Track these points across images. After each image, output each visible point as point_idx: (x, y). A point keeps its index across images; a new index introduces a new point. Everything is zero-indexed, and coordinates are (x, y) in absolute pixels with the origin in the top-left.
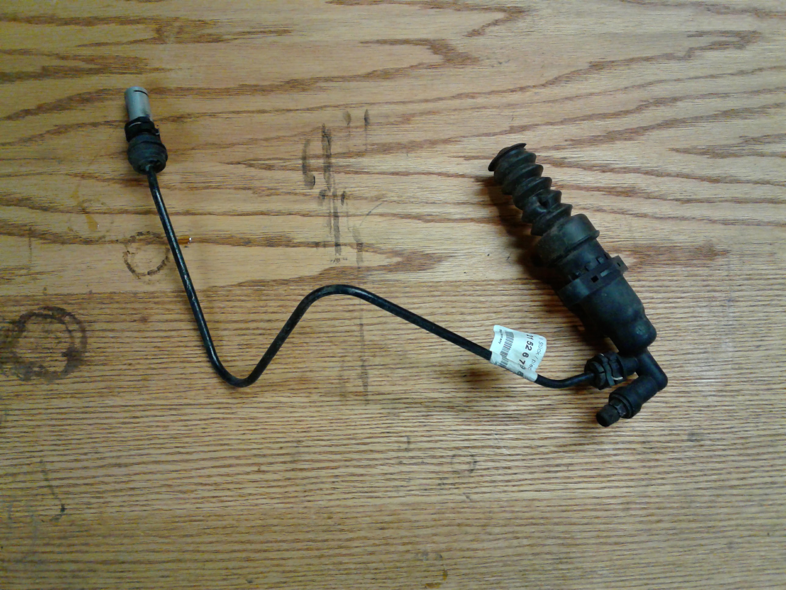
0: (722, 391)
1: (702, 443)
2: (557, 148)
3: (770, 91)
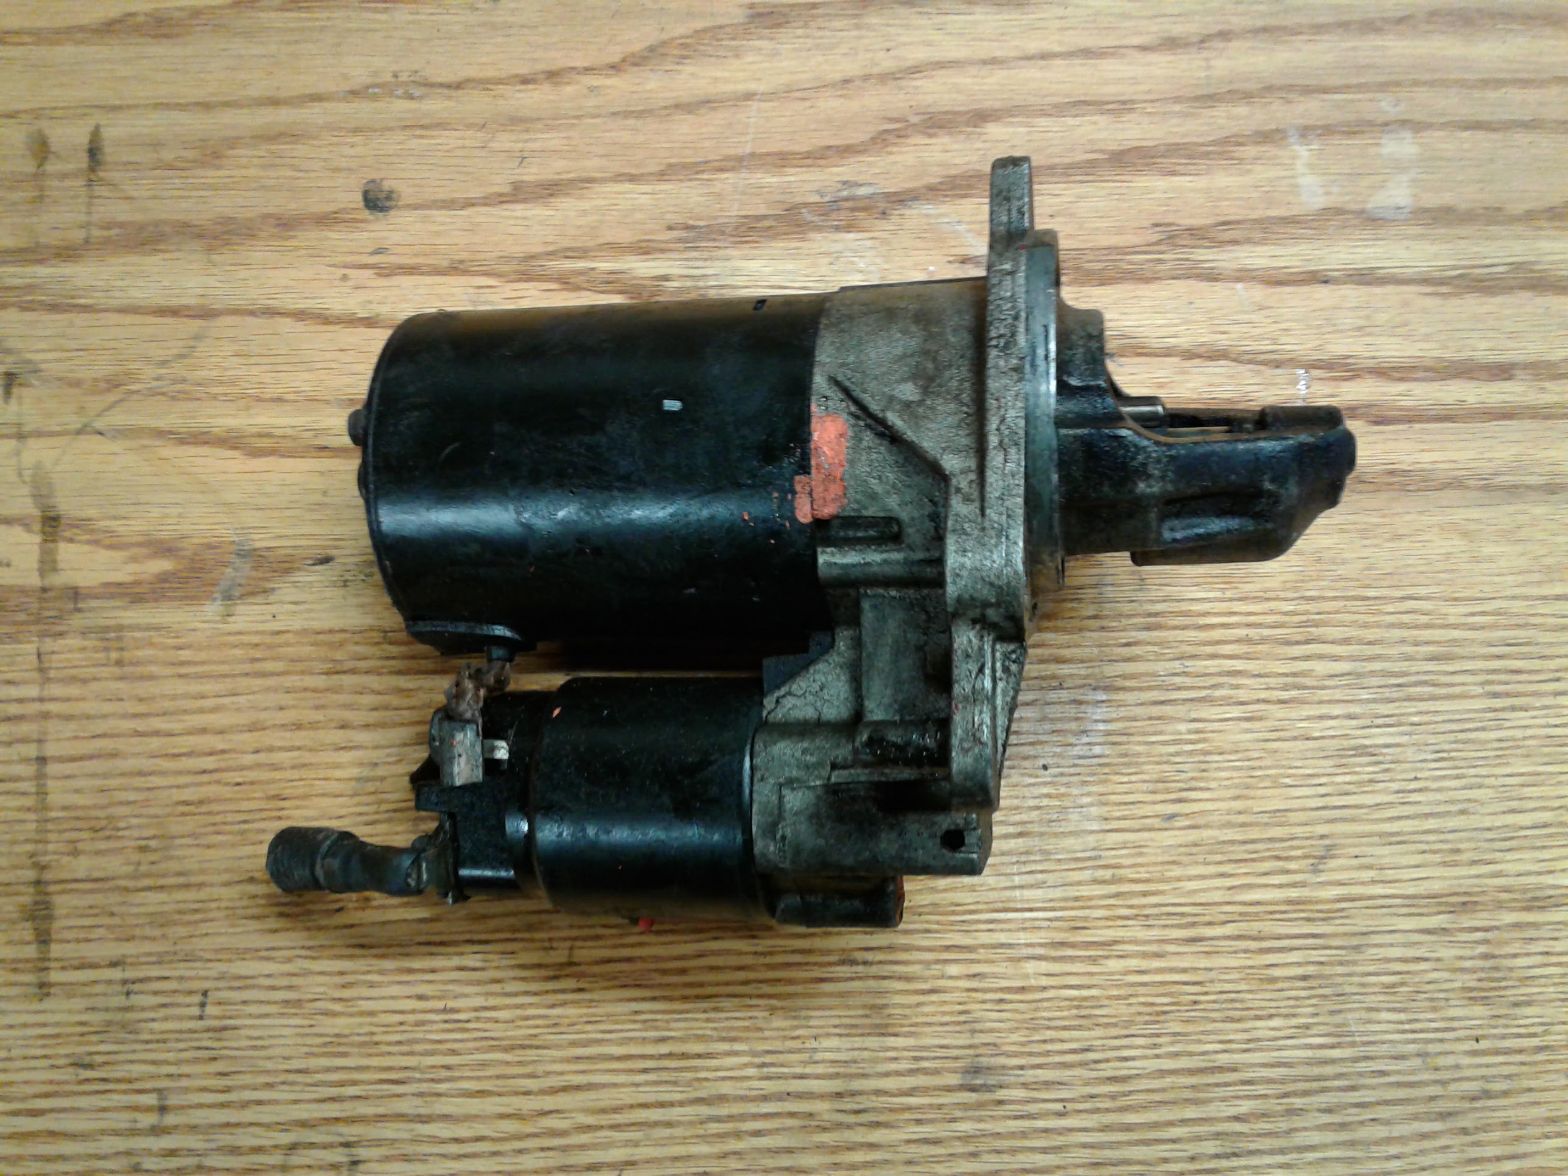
0: (1062, 944)
1: (1001, 1094)
2: (644, 249)
3: (1247, 96)
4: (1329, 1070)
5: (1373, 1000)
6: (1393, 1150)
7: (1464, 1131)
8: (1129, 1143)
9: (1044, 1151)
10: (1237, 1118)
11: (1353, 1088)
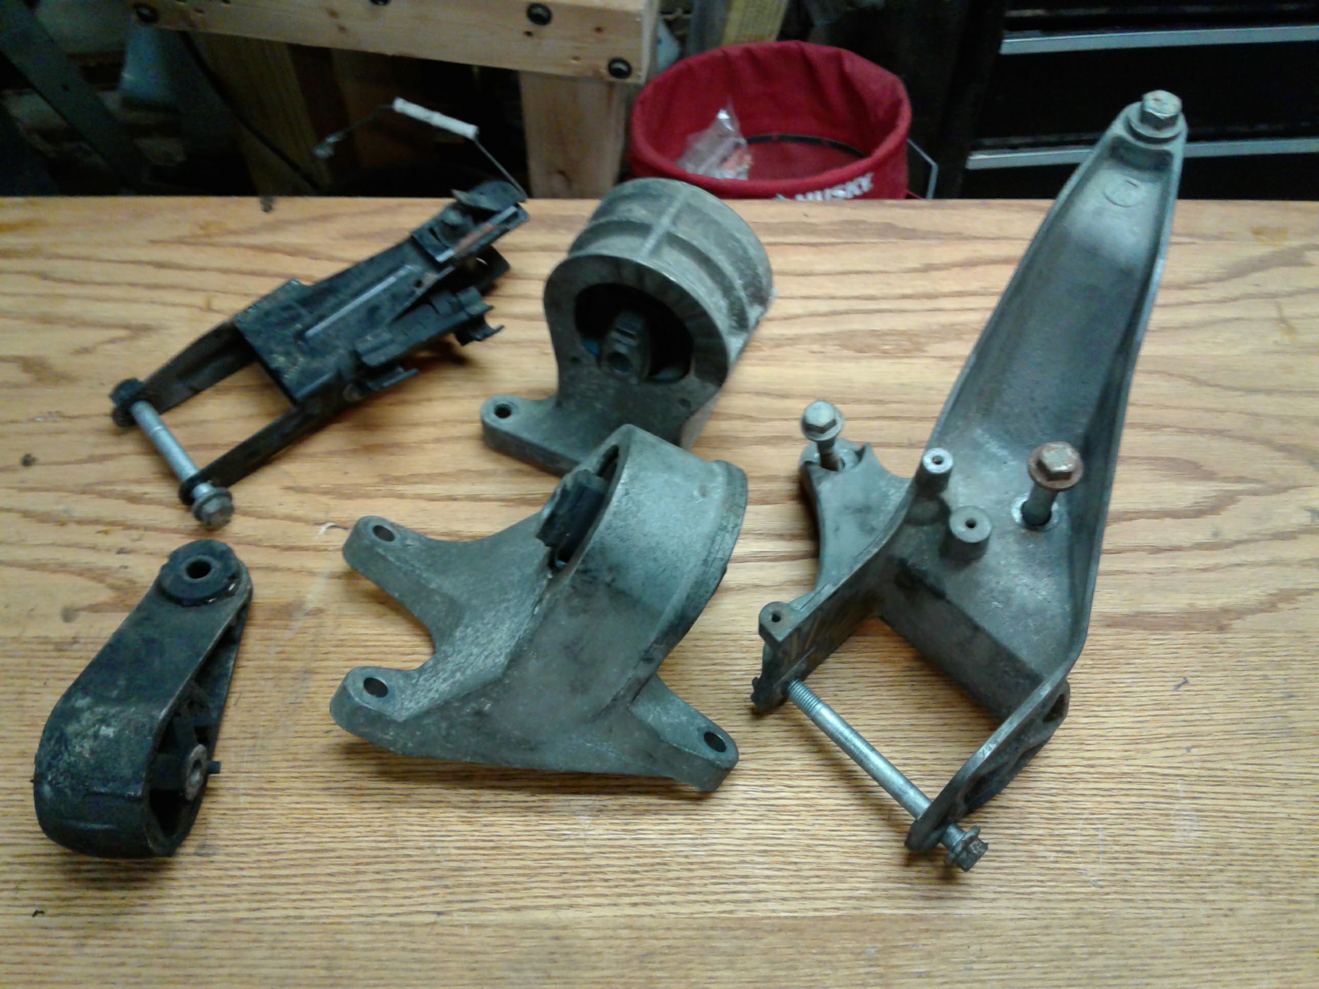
1: (213, 858)
4: (382, 853)
5: (411, 820)
6: (408, 894)
7: (447, 887)
8: (272, 884)
9: (229, 886)
10: (330, 875)
11: (392, 862)
